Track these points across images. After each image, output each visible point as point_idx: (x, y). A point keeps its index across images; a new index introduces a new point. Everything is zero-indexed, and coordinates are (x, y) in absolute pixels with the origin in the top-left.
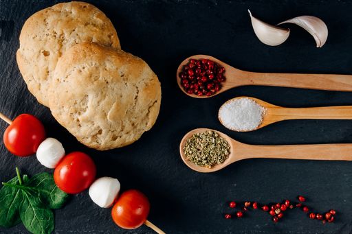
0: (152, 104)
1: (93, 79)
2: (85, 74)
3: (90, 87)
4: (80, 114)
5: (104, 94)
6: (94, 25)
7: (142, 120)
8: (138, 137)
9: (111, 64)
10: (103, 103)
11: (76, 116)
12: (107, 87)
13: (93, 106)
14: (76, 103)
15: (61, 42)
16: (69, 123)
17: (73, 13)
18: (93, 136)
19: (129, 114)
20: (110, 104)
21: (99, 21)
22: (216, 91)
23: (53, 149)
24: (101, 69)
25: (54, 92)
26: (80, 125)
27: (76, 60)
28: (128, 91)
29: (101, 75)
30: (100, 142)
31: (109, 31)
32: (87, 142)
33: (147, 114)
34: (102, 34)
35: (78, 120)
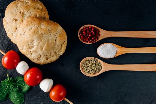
0: (63, 43)
1: (36, 33)
2: (32, 31)
3: (35, 36)
4: (31, 49)
5: (41, 39)
6: (38, 9)
7: (59, 50)
8: (57, 58)
9: (44, 26)
10: (41, 43)
11: (29, 50)
12: (42, 36)
13: (36, 45)
14: (29, 44)
15: (23, 15)
16: (27, 53)
17: (29, 3)
18: (38, 58)
19: (53, 48)
20: (44, 44)
21: (41, 7)
22: (96, 41)
23: (24, 66)
24: (39, 28)
25: (19, 40)
26: (31, 54)
27: (28, 25)
28: (51, 37)
29: (39, 31)
30: (41, 61)
31: (44, 12)
32: (35, 61)
33: (61, 47)
34: (41, 13)
35: (30, 52)
